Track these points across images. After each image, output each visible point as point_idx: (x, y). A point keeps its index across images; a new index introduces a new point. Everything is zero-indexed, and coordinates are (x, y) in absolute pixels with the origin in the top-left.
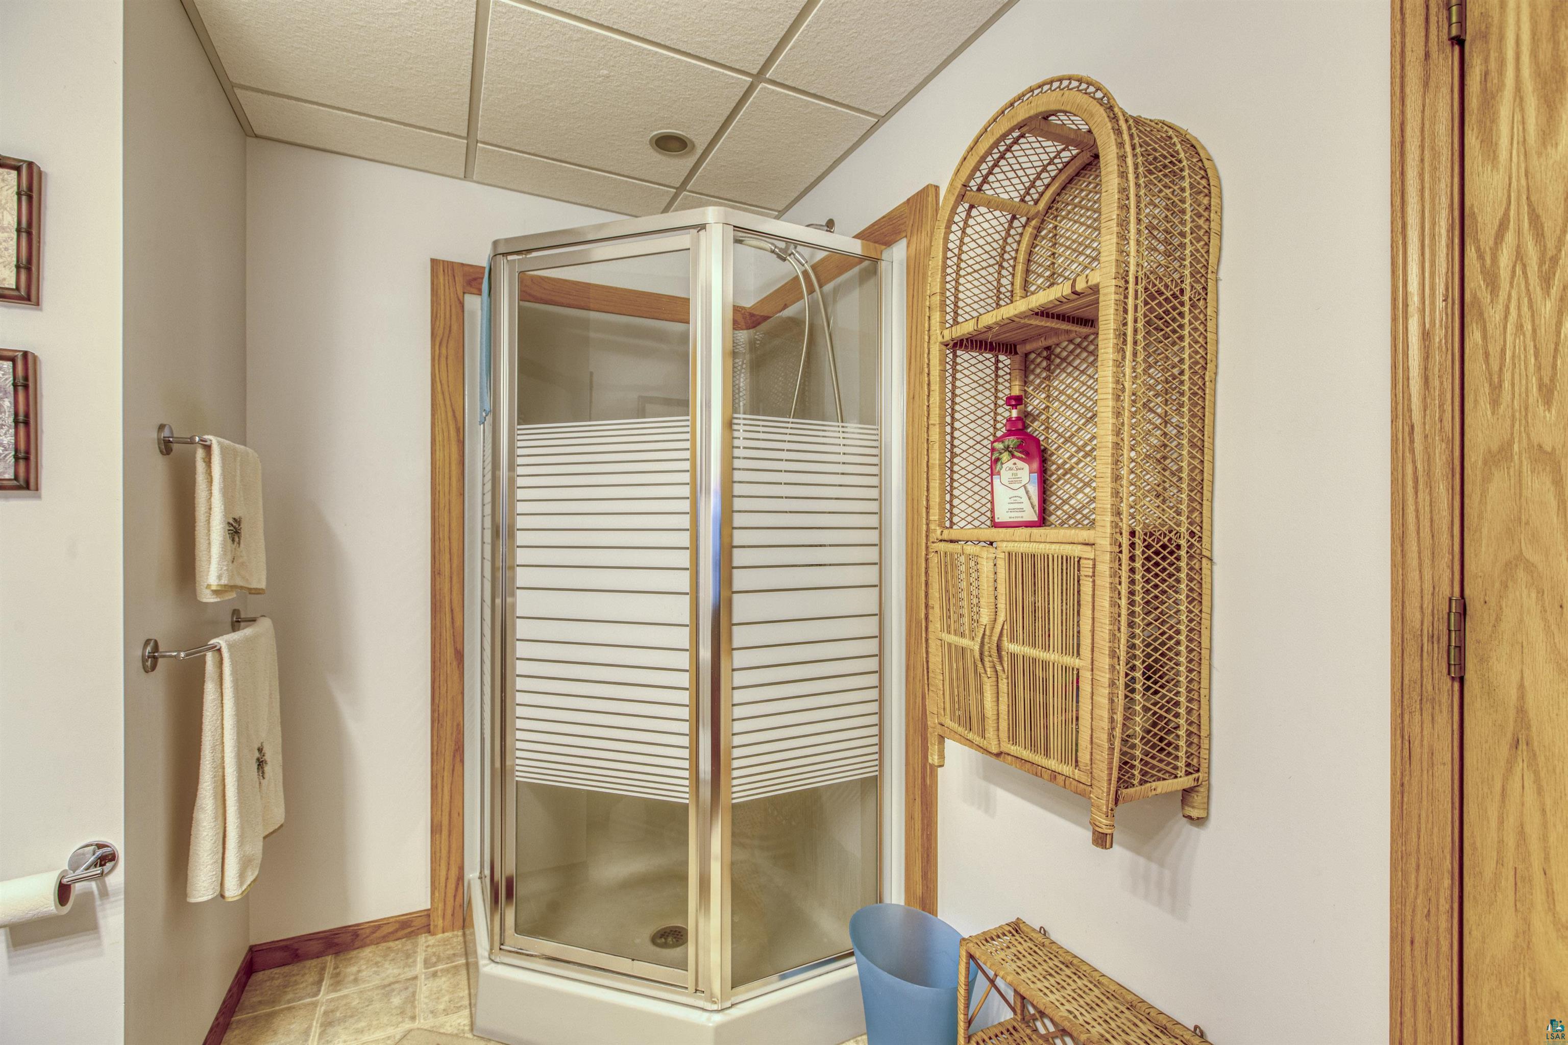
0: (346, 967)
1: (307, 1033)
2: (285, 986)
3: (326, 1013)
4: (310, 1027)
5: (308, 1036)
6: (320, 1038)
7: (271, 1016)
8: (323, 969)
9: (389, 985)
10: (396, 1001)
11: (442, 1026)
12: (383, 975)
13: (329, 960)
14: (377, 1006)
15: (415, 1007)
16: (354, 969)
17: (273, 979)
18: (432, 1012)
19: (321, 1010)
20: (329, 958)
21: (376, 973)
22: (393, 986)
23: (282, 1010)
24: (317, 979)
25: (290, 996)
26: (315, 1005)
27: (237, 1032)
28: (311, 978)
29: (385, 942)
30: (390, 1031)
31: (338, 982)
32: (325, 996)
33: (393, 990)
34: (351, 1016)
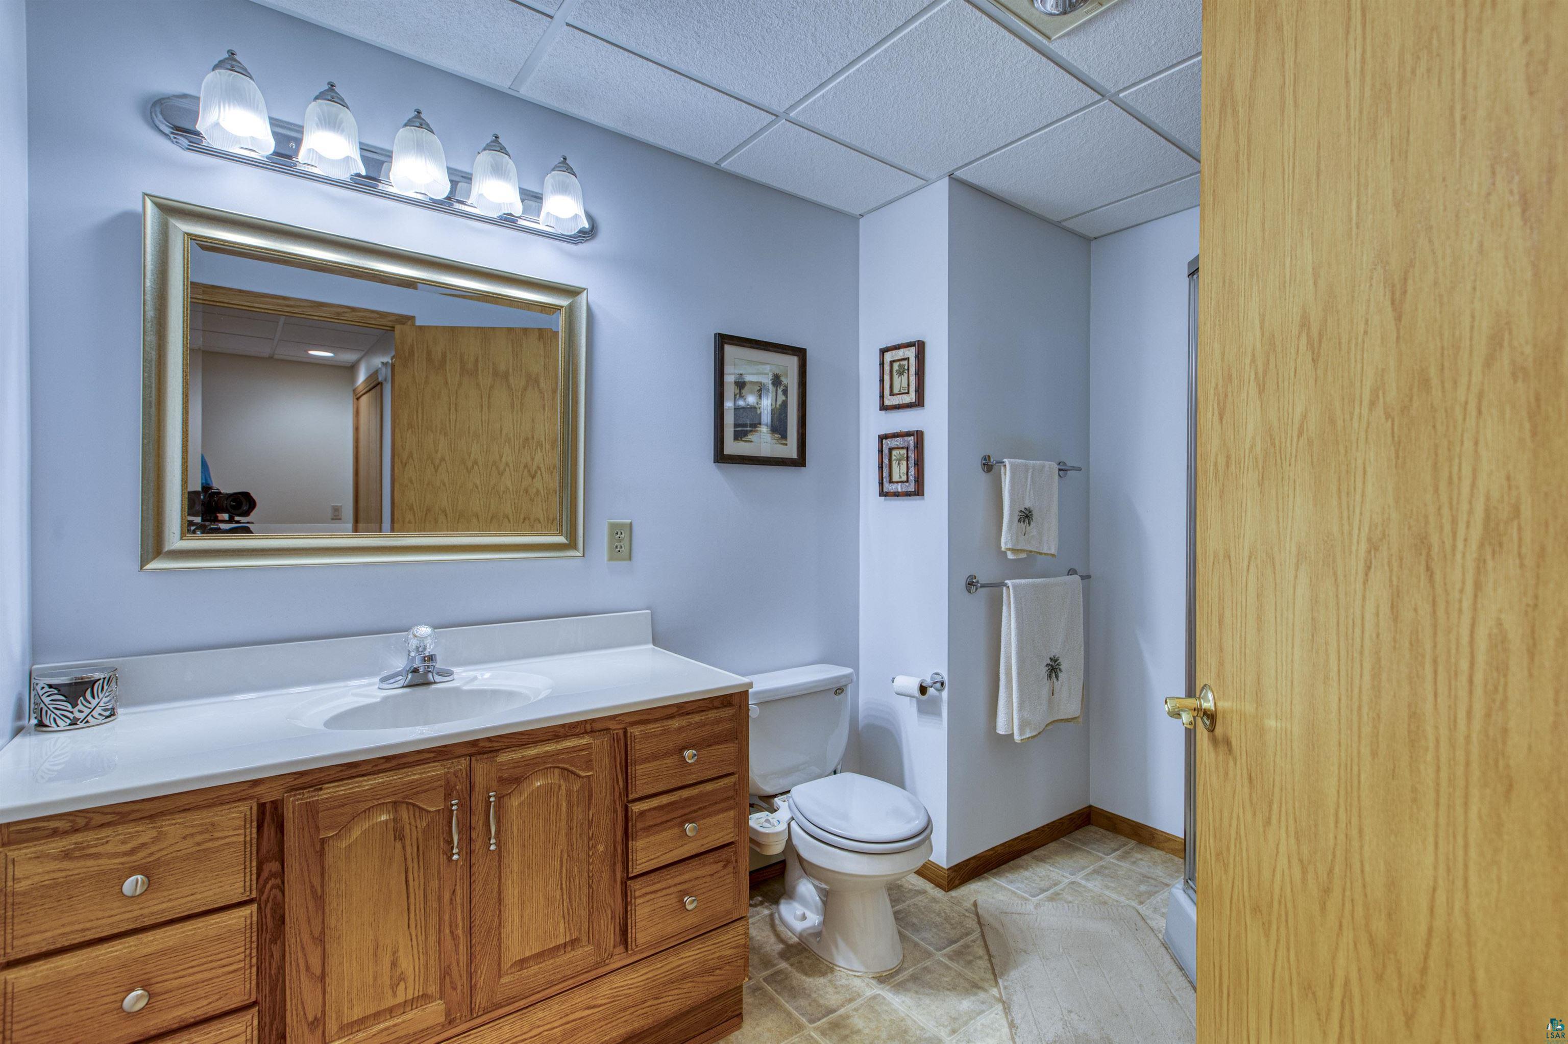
0: (1137, 852)
1: (1083, 868)
2: (1098, 841)
3: (1102, 866)
4: (1089, 867)
5: (1083, 870)
6: (1086, 875)
7: (1078, 849)
8: (1124, 845)
9: (1149, 878)
10: (1143, 888)
11: (1151, 919)
12: (1152, 871)
13: (1132, 843)
14: (1130, 882)
15: (1149, 898)
16: (1139, 856)
17: (1096, 833)
18: (1155, 908)
19: (1102, 863)
20: (1133, 842)
21: (1149, 867)
22: (1150, 880)
23: (1085, 850)
24: (1116, 847)
25: (1095, 846)
26: (1101, 858)
27: (1057, 845)
28: (1113, 845)
29: (1173, 854)
30: (1122, 899)
31: (1122, 858)
32: (1111, 859)
33: (1148, 882)
34: (1112, 877)
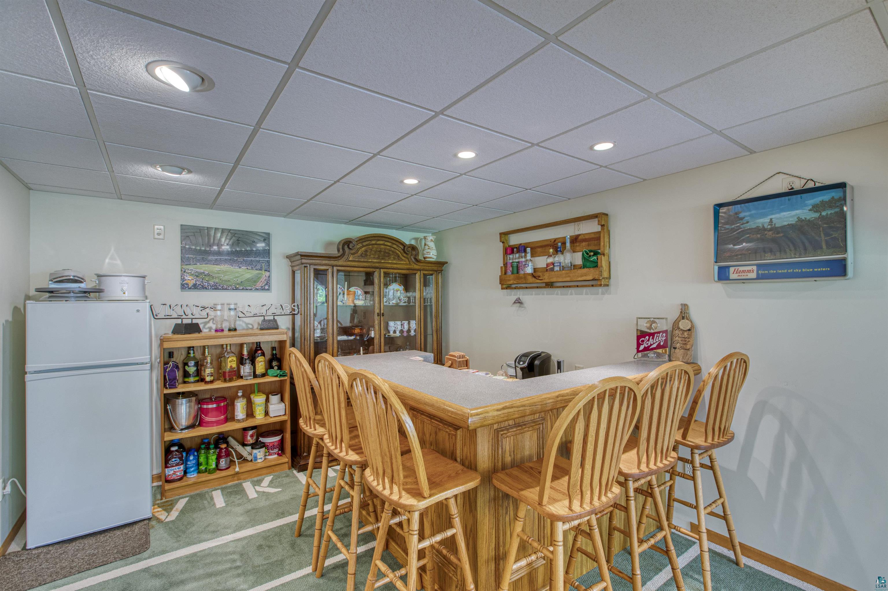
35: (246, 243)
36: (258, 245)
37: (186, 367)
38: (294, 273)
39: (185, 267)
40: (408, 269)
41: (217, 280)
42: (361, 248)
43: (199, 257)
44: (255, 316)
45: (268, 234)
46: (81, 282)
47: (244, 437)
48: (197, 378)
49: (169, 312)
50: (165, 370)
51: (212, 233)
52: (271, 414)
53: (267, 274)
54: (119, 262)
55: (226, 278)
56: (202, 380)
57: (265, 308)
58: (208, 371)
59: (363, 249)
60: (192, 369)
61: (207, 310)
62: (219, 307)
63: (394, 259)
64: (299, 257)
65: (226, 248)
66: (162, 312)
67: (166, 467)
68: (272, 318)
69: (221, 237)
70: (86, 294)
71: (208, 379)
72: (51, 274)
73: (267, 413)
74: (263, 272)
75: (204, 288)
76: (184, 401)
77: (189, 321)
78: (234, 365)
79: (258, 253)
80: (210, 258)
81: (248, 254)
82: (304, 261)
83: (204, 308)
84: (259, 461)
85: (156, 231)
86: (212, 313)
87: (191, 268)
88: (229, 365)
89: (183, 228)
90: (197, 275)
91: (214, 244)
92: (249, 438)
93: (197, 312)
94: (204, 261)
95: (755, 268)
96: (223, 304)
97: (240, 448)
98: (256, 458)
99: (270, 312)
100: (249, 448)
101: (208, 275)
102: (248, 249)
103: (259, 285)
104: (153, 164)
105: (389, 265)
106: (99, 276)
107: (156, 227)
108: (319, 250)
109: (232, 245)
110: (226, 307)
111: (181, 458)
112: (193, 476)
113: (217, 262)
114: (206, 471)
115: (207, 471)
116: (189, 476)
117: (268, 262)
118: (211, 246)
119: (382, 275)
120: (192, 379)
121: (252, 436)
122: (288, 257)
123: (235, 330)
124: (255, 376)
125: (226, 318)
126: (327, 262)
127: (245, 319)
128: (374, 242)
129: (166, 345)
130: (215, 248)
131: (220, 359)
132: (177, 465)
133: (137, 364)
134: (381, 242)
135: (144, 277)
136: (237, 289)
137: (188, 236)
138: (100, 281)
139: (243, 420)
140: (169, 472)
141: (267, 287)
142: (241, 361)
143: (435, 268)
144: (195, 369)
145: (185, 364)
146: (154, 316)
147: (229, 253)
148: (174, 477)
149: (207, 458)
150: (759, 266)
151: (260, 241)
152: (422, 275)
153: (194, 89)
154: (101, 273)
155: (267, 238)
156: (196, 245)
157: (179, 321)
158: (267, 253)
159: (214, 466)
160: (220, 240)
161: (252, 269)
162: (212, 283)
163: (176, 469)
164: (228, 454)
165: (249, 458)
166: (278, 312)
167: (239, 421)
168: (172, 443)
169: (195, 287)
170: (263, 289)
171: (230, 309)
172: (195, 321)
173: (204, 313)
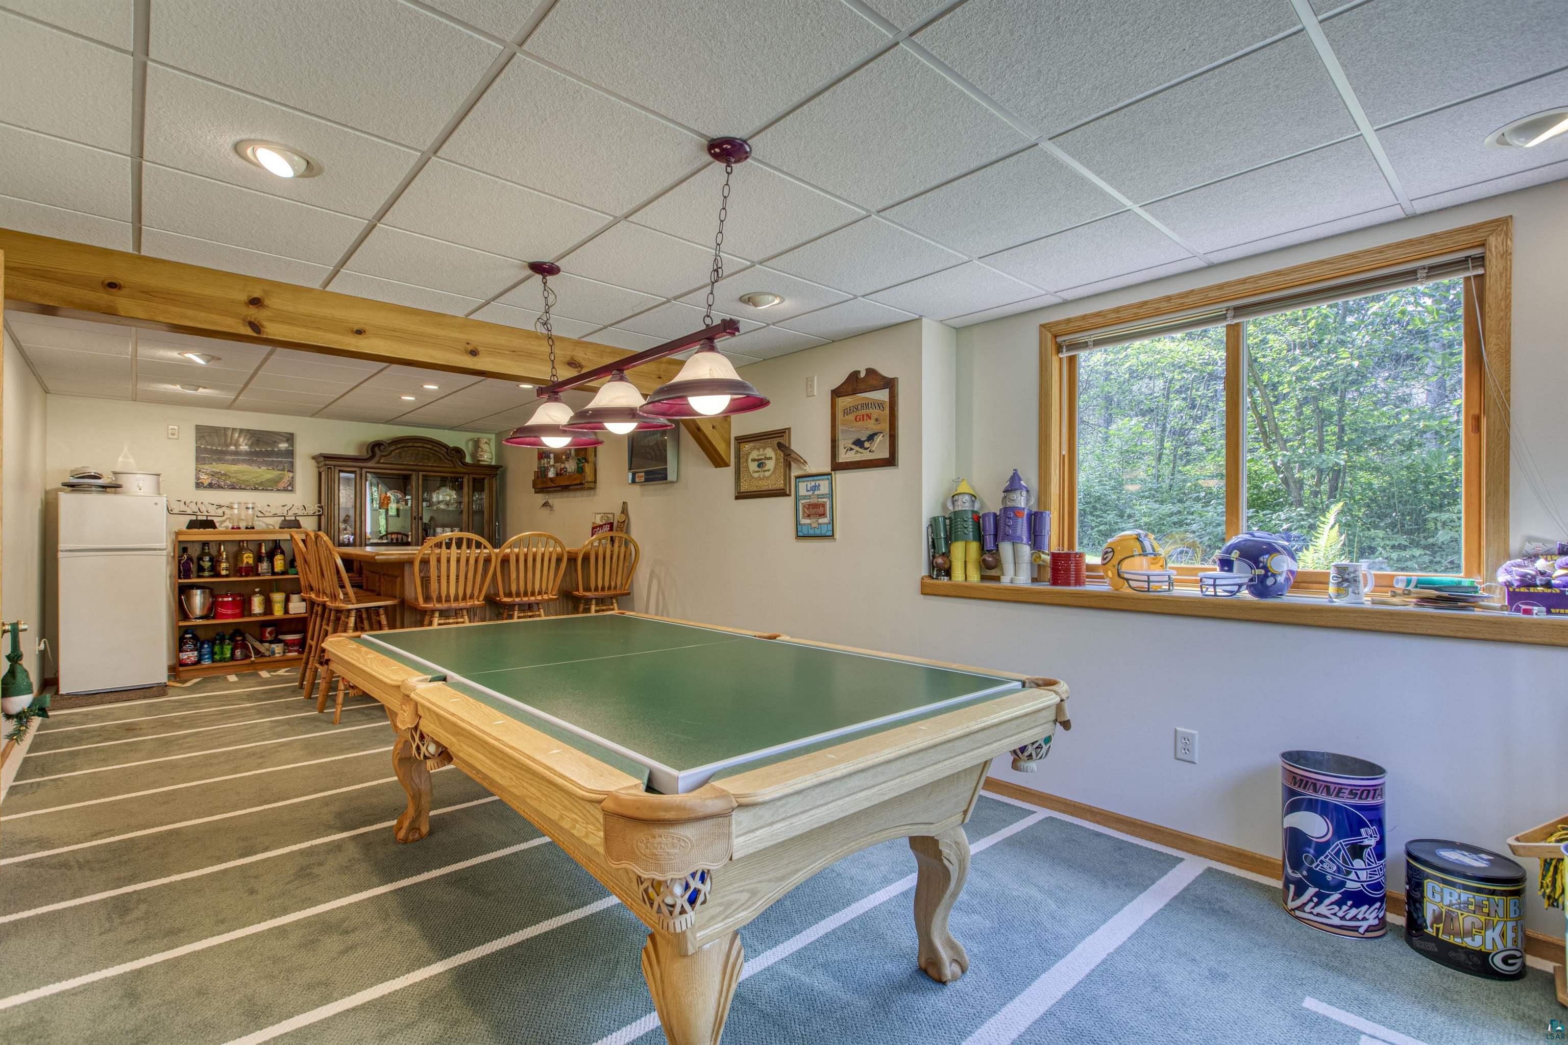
35: (267, 444)
36: (281, 445)
37: (201, 563)
38: (320, 474)
39: (201, 466)
40: (452, 472)
41: (234, 480)
42: (394, 450)
43: (215, 457)
44: (275, 515)
45: (292, 435)
46: (100, 478)
47: (262, 634)
48: (211, 573)
49: (183, 508)
50: (179, 561)
51: (229, 433)
52: (291, 612)
53: (291, 475)
54: (132, 460)
55: (245, 478)
56: (218, 575)
57: (286, 508)
58: (224, 565)
59: (397, 451)
60: (206, 564)
61: (224, 509)
62: (236, 506)
63: (435, 461)
64: (322, 459)
65: (244, 448)
66: (177, 508)
67: (181, 651)
68: (293, 518)
69: (239, 437)
70: (104, 488)
71: (224, 573)
72: (72, 471)
73: (286, 611)
74: (286, 473)
75: (220, 487)
76: (199, 592)
77: (205, 518)
78: (251, 561)
79: (280, 454)
80: (227, 457)
81: (268, 454)
82: (327, 462)
83: (220, 506)
84: (277, 655)
85: (170, 432)
86: (228, 511)
87: (208, 468)
88: (245, 560)
89: (199, 428)
90: (213, 474)
91: (231, 444)
92: (267, 635)
93: (213, 511)
94: (220, 460)
95: (643, 474)
96: (239, 503)
97: (257, 644)
98: (273, 653)
99: (290, 513)
100: (266, 645)
101: (225, 475)
102: (269, 449)
103: (281, 485)
104: (174, 383)
105: (429, 468)
106: (115, 473)
107: (170, 427)
108: (351, 452)
109: (251, 446)
110: (244, 507)
111: (195, 645)
112: (207, 663)
113: (234, 462)
114: (221, 661)
115: (223, 660)
116: (203, 662)
117: (292, 464)
118: (228, 446)
119: (421, 478)
120: (206, 574)
121: (270, 633)
122: (314, 458)
123: (253, 528)
124: (274, 573)
125: (243, 517)
126: (354, 464)
127: (264, 519)
128: (410, 444)
129: (182, 538)
130: (233, 448)
131: (237, 556)
132: (191, 651)
133: (155, 550)
134: (420, 445)
135: (158, 475)
136: (256, 489)
137: (203, 436)
138: (116, 478)
139: (260, 614)
140: (184, 656)
141: (290, 488)
142: (259, 558)
143: (488, 472)
144: (210, 564)
145: (200, 559)
146: (169, 511)
147: (247, 453)
148: (188, 661)
149: (222, 649)
150: (646, 473)
151: (282, 441)
152: (471, 480)
153: (208, 361)
154: (117, 470)
155: (290, 438)
156: (213, 445)
157: (194, 518)
158: (290, 453)
159: (228, 655)
160: (237, 440)
161: (273, 469)
162: (228, 482)
163: (190, 654)
164: (244, 647)
165: (267, 653)
166: (300, 513)
167: (255, 615)
168: (186, 630)
169: (211, 486)
170: (285, 490)
171: (247, 508)
172: (209, 518)
173: (220, 512)
